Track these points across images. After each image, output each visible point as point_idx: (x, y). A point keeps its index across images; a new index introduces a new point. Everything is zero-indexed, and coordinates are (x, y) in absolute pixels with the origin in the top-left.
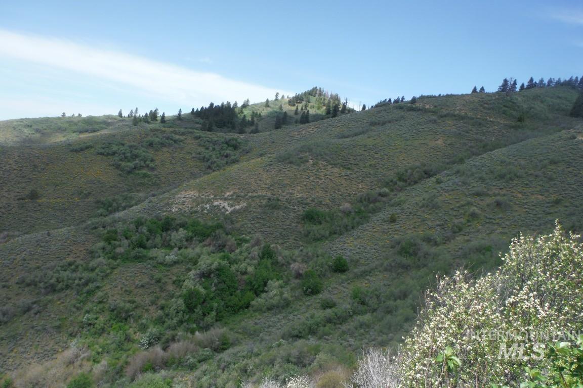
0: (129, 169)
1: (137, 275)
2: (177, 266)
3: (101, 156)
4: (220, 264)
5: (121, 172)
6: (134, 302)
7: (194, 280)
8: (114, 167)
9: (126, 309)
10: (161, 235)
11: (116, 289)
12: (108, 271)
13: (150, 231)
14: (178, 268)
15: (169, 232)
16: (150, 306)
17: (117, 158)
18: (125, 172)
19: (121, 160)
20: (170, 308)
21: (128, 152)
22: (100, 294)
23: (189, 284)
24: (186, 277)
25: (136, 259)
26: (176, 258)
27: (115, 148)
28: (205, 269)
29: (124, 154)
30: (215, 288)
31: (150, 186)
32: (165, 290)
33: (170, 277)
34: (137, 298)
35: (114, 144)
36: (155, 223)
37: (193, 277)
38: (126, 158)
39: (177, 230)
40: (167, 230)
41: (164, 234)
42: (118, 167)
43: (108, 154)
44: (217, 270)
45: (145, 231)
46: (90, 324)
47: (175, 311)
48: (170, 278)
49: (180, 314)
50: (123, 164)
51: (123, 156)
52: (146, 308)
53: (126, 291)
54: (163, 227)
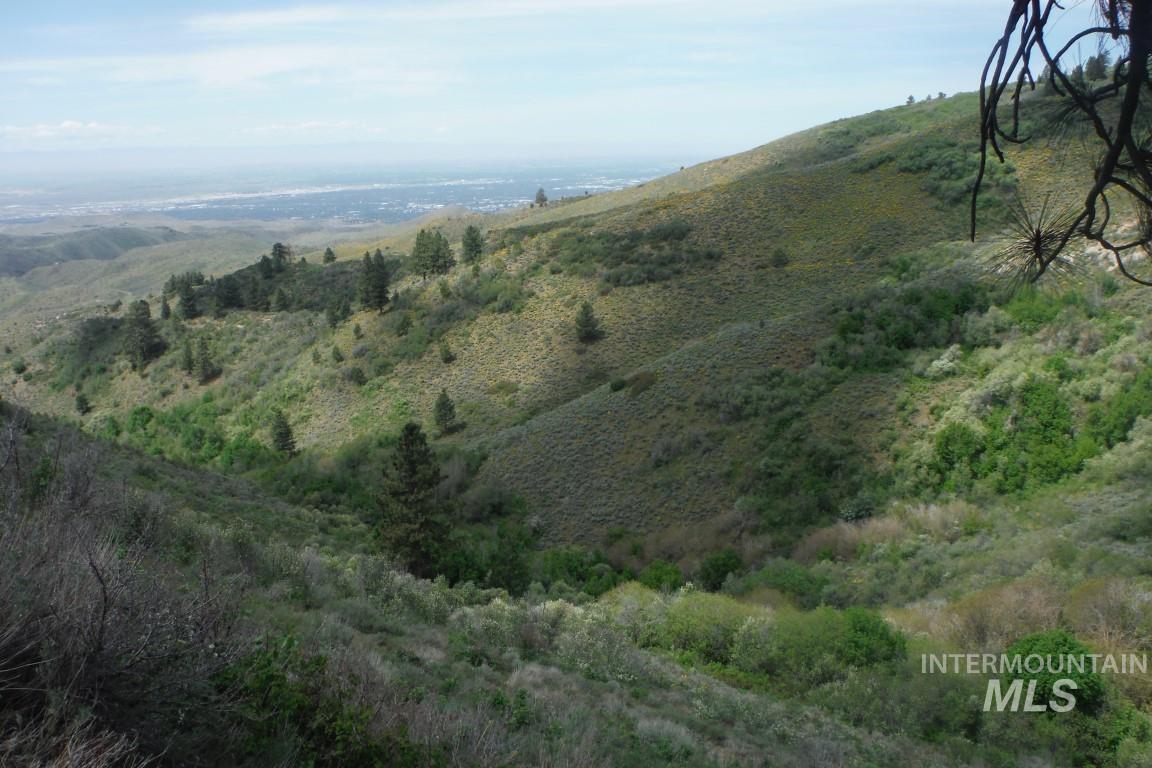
0: (954, 194)
1: (869, 395)
2: (950, 379)
3: (905, 175)
4: (1033, 377)
5: (939, 202)
6: (851, 442)
7: (967, 407)
8: (927, 193)
9: (830, 453)
10: (950, 321)
11: (828, 418)
12: (822, 388)
13: (931, 314)
14: (950, 384)
15: (966, 314)
16: (876, 451)
17: (936, 175)
18: (946, 201)
19: (943, 178)
20: (907, 457)
21: (959, 160)
22: (796, 425)
23: (956, 414)
24: (955, 402)
25: (881, 366)
26: (951, 364)
27: (932, 155)
28: (998, 388)
29: (950, 164)
30: (1010, 425)
31: (996, 226)
32: (910, 425)
33: (927, 400)
34: (857, 437)
35: (932, 147)
36: (945, 298)
37: (967, 402)
38: (952, 172)
39: (983, 310)
40: (966, 309)
41: (956, 318)
42: (934, 191)
43: (919, 169)
44: (1028, 389)
45: (916, 314)
46: (771, 475)
47: (914, 465)
48: (928, 404)
49: (923, 471)
50: (945, 184)
51: (947, 170)
52: (868, 455)
53: (842, 423)
54: (957, 306)
